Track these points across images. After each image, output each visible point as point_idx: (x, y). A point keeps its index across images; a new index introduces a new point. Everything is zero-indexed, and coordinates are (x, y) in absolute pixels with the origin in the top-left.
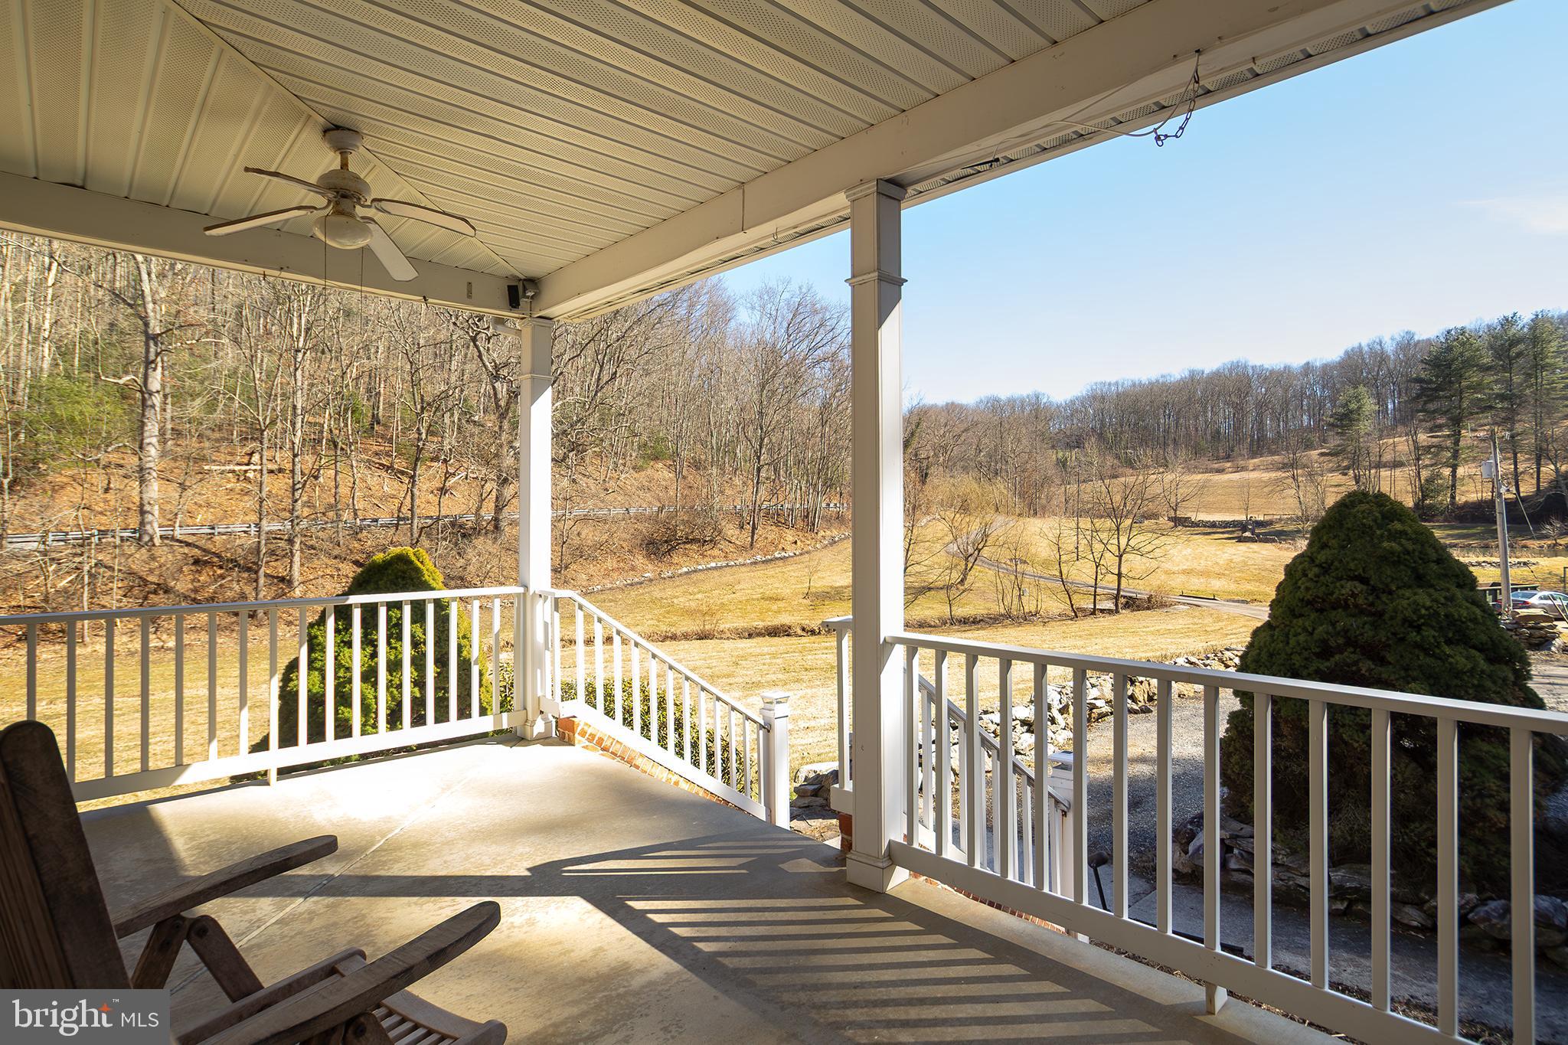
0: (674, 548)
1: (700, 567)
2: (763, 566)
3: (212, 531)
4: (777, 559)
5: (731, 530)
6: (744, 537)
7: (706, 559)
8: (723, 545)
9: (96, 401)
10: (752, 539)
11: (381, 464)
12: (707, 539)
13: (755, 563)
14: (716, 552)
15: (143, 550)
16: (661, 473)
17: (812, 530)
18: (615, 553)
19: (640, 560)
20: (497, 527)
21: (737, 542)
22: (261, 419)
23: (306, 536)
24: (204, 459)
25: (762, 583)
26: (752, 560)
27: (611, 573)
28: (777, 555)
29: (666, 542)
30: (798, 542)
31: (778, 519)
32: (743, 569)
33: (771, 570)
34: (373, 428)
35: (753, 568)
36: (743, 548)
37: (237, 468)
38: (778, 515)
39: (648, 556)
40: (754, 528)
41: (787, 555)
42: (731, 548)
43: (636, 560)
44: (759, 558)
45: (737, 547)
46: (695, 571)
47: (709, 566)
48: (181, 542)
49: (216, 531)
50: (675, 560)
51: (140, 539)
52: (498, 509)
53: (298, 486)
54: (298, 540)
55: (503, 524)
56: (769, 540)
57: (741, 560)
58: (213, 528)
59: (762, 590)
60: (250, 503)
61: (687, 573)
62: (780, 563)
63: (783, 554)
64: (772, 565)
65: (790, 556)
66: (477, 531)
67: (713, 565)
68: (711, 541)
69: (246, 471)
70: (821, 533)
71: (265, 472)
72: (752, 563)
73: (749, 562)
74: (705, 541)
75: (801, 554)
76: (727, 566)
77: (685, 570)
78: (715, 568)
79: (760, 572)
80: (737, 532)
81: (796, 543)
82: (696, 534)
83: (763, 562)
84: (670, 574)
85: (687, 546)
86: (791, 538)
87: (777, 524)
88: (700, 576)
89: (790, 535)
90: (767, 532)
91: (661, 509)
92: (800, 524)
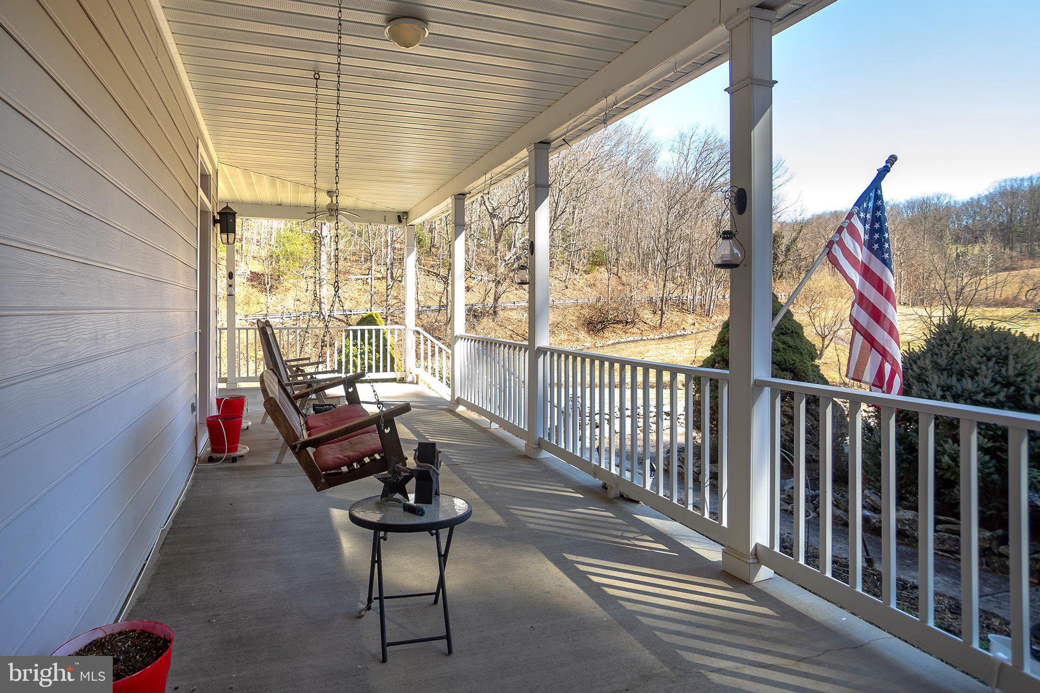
0: (605, 327)
1: (622, 340)
2: (667, 341)
3: (350, 313)
4: (678, 336)
5: (647, 314)
6: (655, 320)
7: (628, 335)
8: (640, 325)
9: (302, 242)
10: (661, 321)
11: (434, 273)
12: (629, 320)
13: (662, 338)
14: (635, 330)
15: (321, 323)
16: (602, 274)
17: (708, 315)
18: (567, 329)
19: (582, 334)
20: (495, 312)
21: (651, 323)
22: (371, 249)
23: (393, 316)
24: (349, 273)
25: (664, 352)
26: (660, 336)
27: (564, 343)
28: (678, 333)
29: (600, 322)
30: (696, 324)
31: (681, 306)
32: (652, 342)
33: (673, 344)
34: (431, 250)
35: (659, 342)
36: (654, 328)
37: (363, 277)
38: (683, 304)
39: (588, 332)
40: (663, 313)
41: (686, 333)
42: (646, 327)
43: (580, 334)
44: (665, 334)
45: (650, 327)
46: (619, 343)
47: (628, 340)
48: (337, 319)
49: (353, 313)
50: (606, 335)
51: (320, 317)
52: (496, 300)
53: (389, 287)
54: (389, 318)
55: (499, 309)
56: (674, 322)
57: (652, 336)
58: (351, 311)
59: (662, 358)
60: (367, 297)
61: (613, 344)
62: (680, 339)
63: (683, 332)
64: (674, 340)
65: (688, 334)
66: (483, 314)
67: (631, 339)
68: (632, 322)
69: (367, 279)
70: (715, 318)
71: (373, 279)
72: (659, 339)
73: (657, 337)
74: (627, 322)
75: (697, 333)
76: (642, 340)
77: (612, 342)
78: (633, 341)
79: (664, 345)
80: (651, 316)
81: (694, 324)
82: (621, 317)
83: (668, 338)
84: (601, 345)
85: (615, 326)
86: (691, 321)
87: (681, 310)
88: (622, 346)
89: (690, 319)
90: (672, 316)
91: (599, 300)
92: (699, 310)
